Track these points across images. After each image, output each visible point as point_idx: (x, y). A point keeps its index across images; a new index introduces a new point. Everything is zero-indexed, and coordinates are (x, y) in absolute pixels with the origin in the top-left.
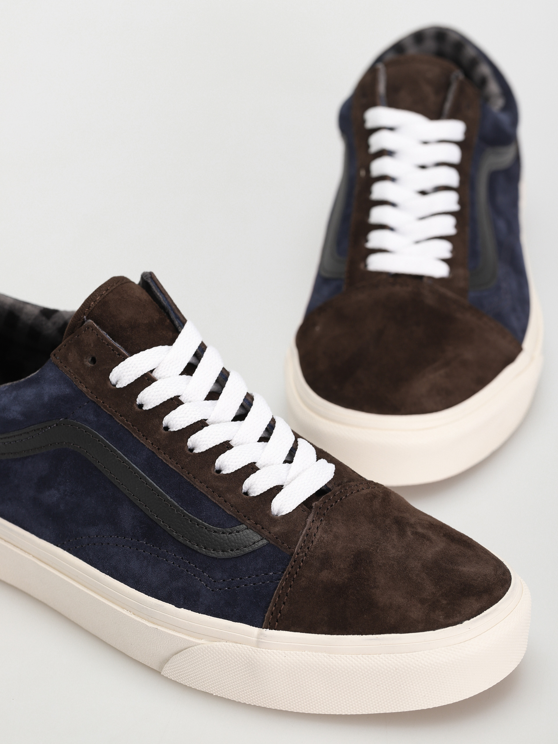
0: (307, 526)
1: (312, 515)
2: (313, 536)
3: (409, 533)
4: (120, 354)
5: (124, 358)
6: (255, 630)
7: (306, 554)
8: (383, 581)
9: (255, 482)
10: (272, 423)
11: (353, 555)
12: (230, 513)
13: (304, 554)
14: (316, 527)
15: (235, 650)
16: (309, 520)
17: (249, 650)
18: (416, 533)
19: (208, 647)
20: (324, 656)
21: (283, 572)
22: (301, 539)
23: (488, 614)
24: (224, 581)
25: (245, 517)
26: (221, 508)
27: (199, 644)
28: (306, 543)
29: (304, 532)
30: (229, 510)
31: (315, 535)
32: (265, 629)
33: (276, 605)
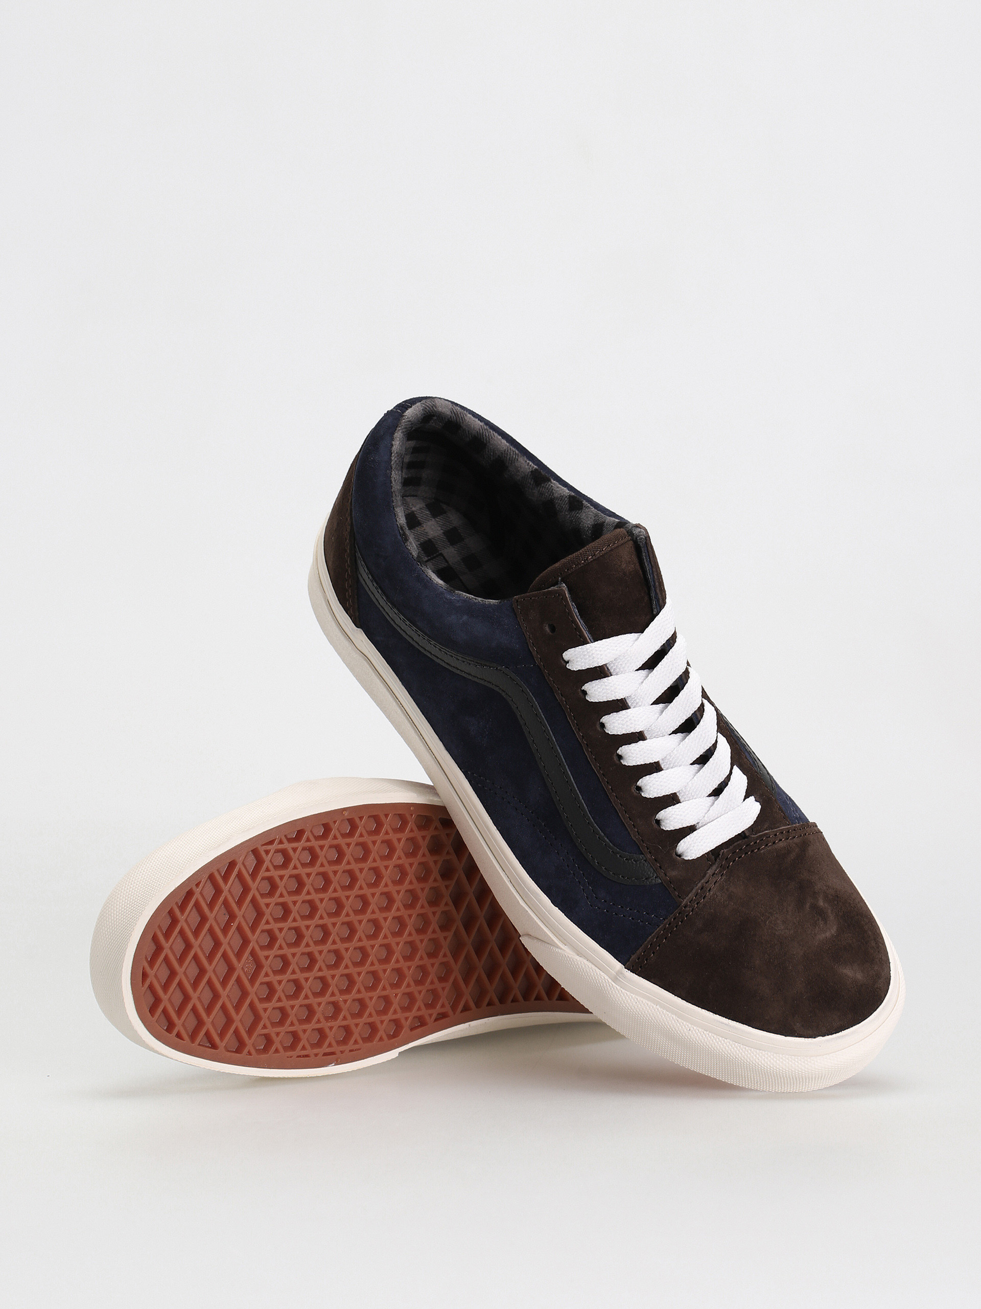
0: (705, 878)
1: (714, 867)
2: (707, 891)
3: (808, 905)
4: (582, 635)
5: (585, 642)
6: (618, 965)
7: (693, 909)
8: (758, 961)
9: (670, 817)
10: (712, 749)
11: (740, 922)
12: (635, 839)
13: (691, 909)
14: (715, 881)
15: (592, 974)
16: (710, 872)
17: (605, 981)
18: (814, 907)
19: (568, 957)
20: (673, 1018)
21: (664, 919)
22: (694, 891)
23: (845, 1035)
24: (605, 901)
25: (648, 849)
26: (627, 830)
27: (561, 949)
28: (697, 896)
29: (700, 885)
30: (635, 836)
31: (709, 891)
32: (627, 970)
33: (645, 951)
